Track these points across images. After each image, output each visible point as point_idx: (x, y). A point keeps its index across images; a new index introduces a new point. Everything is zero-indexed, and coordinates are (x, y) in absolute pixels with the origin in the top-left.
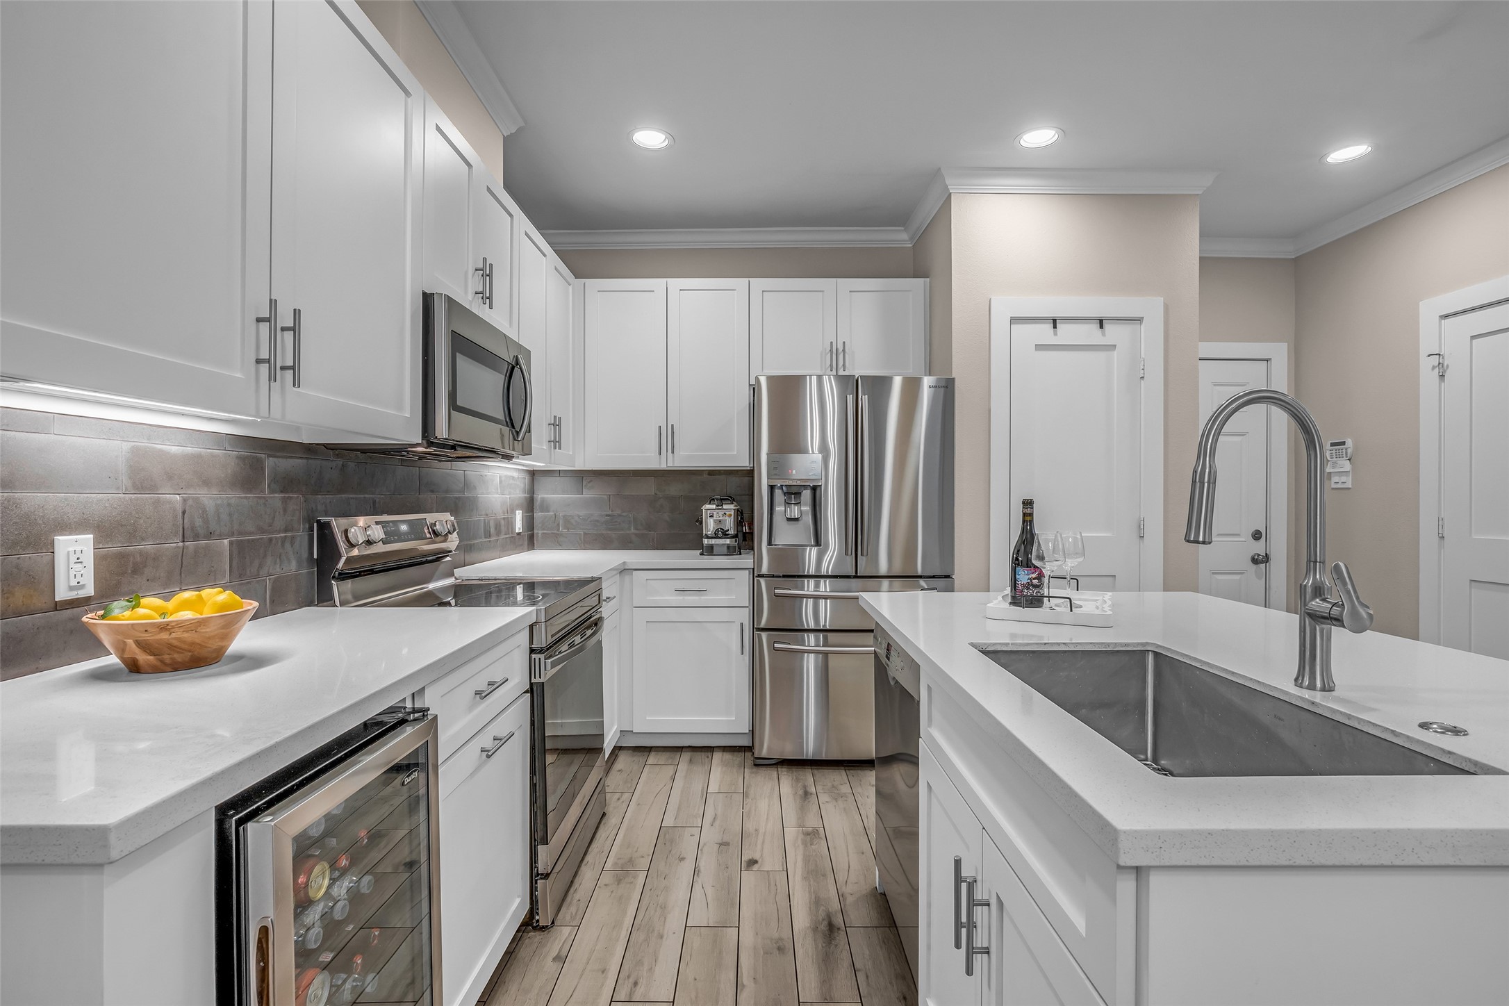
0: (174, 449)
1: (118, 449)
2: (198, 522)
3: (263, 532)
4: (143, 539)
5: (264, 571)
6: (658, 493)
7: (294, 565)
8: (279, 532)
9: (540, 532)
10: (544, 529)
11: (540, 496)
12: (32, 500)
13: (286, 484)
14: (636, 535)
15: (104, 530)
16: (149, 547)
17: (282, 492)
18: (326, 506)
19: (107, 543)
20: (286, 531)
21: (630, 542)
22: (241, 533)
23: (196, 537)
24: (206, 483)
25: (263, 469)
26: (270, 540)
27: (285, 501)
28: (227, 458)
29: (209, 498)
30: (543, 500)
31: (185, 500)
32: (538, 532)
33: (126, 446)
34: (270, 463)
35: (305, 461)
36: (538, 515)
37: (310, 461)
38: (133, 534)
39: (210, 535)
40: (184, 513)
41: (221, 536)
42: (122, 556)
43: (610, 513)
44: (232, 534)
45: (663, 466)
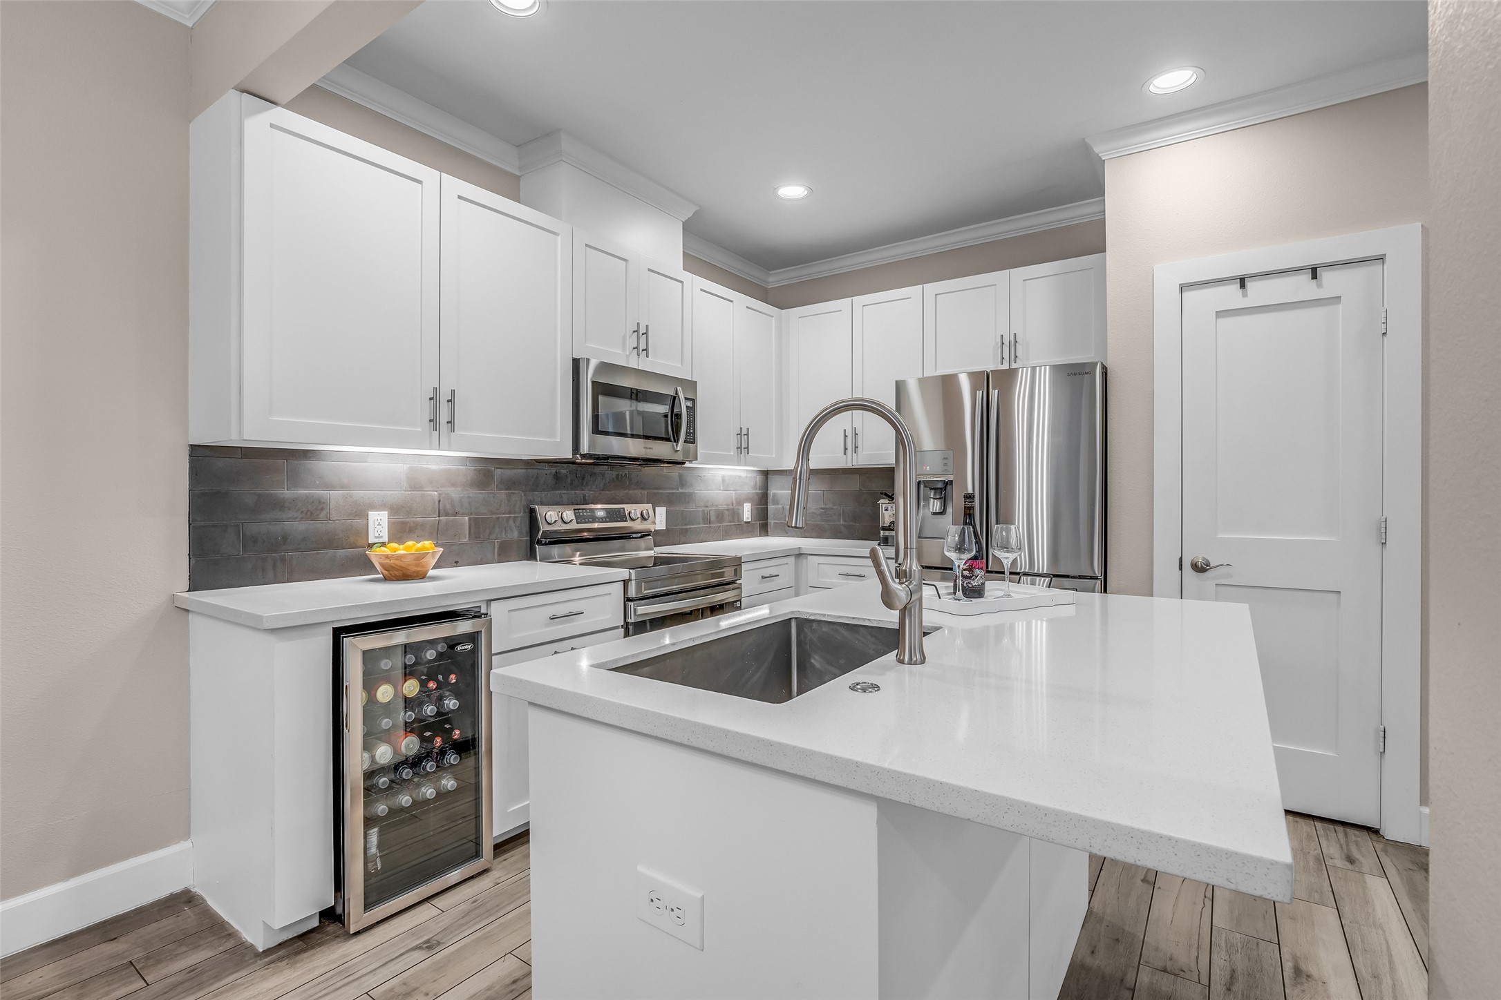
0: (434, 467)
1: (400, 469)
2: (448, 507)
3: (493, 513)
4: (415, 515)
5: (493, 536)
6: (863, 489)
7: (516, 534)
8: (504, 514)
9: (773, 522)
10: (775, 520)
11: (773, 491)
12: (358, 494)
13: (510, 485)
14: (844, 525)
15: (394, 509)
16: (419, 519)
17: (506, 490)
18: (541, 498)
19: (395, 516)
20: (510, 513)
21: (840, 533)
22: (477, 514)
23: (447, 515)
24: (454, 485)
25: (493, 476)
26: (498, 518)
27: (509, 496)
28: (468, 471)
29: (455, 493)
30: (774, 494)
31: (440, 495)
32: (771, 521)
33: (406, 466)
34: (498, 472)
35: (524, 470)
36: (771, 507)
37: (529, 470)
38: (409, 512)
39: (456, 514)
40: (439, 501)
41: (463, 515)
42: (403, 523)
43: (823, 506)
44: (471, 514)
45: (849, 466)
